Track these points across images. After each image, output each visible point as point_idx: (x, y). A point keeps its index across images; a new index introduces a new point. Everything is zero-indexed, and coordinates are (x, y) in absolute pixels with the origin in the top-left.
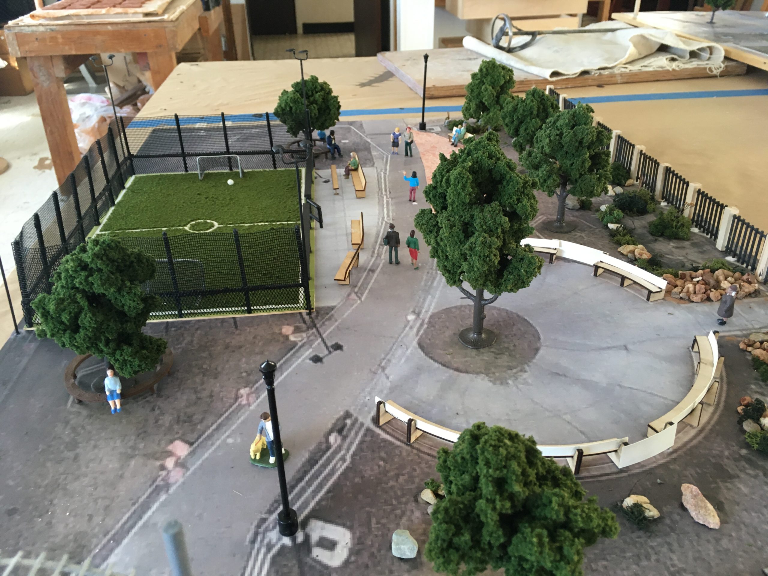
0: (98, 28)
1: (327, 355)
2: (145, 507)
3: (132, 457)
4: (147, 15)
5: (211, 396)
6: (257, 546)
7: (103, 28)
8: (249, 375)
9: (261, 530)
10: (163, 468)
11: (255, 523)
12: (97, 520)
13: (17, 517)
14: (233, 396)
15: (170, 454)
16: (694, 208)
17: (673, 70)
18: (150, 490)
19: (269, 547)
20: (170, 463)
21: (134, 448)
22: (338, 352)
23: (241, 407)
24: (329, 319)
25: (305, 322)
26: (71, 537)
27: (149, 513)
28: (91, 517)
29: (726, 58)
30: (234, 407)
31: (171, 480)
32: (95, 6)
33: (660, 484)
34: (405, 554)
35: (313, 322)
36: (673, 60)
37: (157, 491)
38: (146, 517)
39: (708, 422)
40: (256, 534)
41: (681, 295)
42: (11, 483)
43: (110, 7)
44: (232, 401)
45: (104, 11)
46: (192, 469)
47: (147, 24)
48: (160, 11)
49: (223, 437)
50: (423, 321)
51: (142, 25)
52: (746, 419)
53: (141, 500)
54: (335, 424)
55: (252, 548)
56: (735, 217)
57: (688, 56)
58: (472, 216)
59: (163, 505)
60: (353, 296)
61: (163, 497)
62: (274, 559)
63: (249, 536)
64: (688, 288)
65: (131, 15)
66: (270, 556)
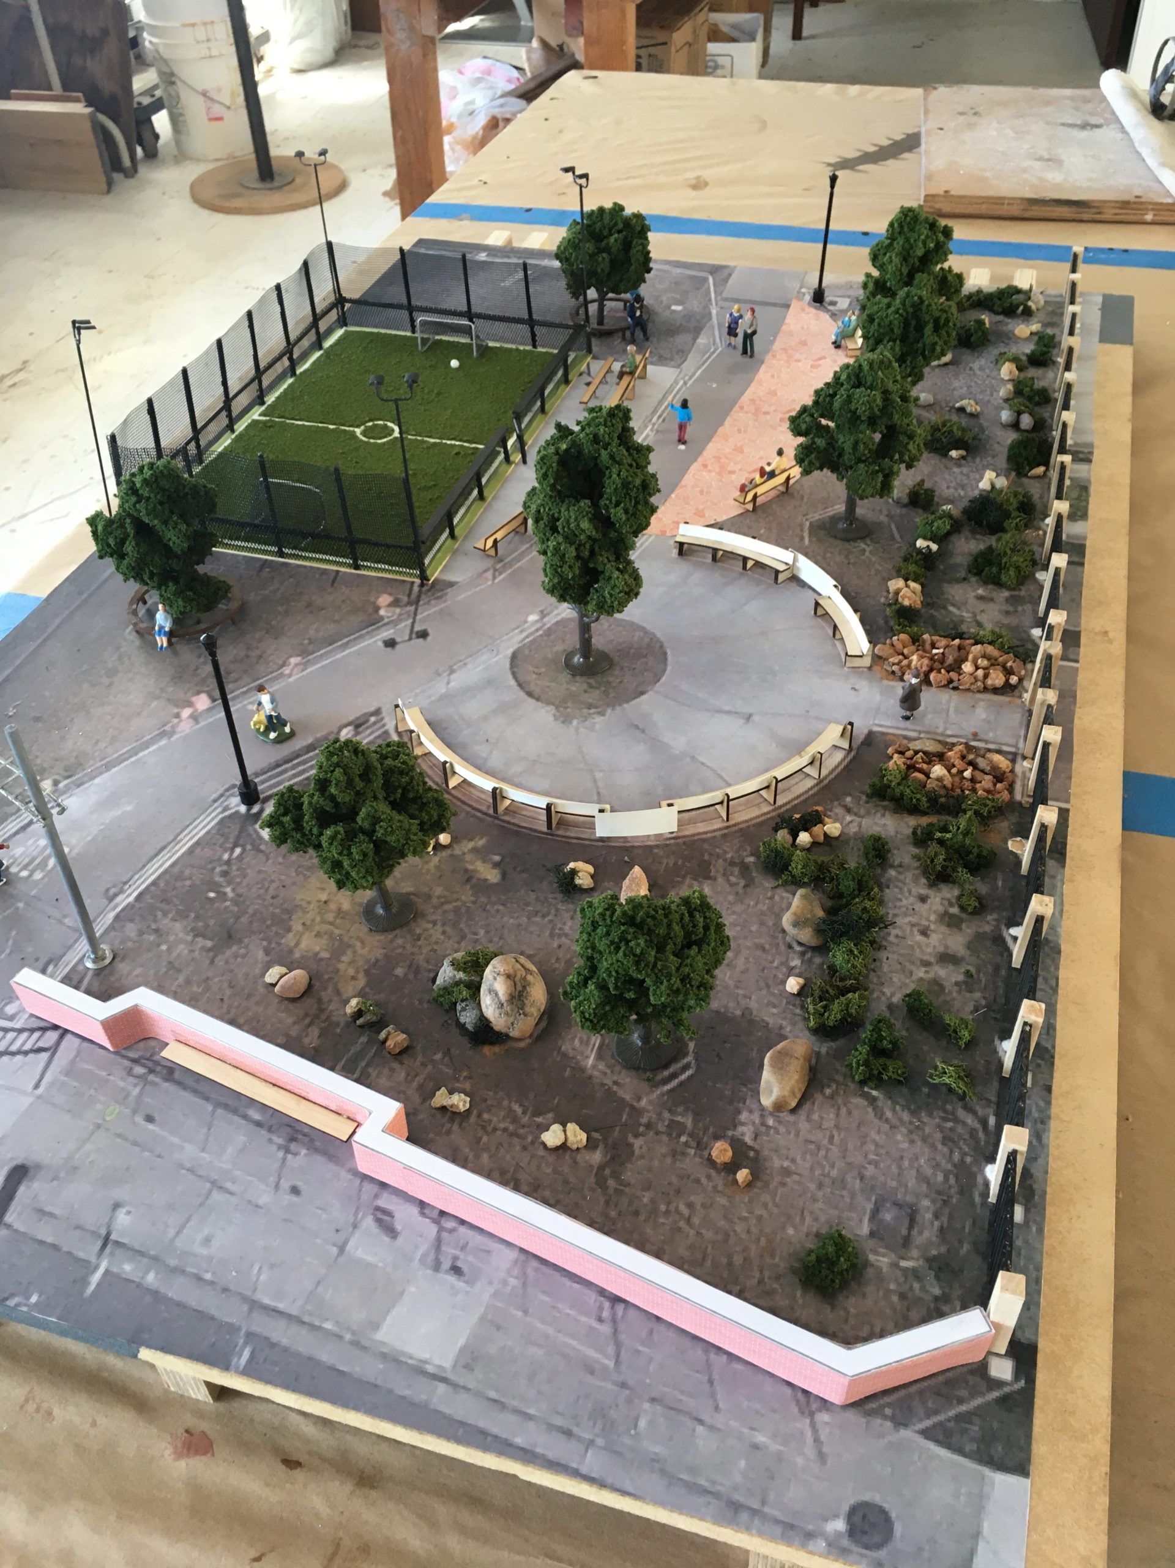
1: (405, 641)
2: (146, 745)
3: (157, 698)
5: (260, 657)
6: (216, 805)
8: (310, 643)
9: (228, 794)
10: (177, 716)
11: (226, 786)
12: (102, 745)
13: (40, 725)
14: (281, 662)
15: (190, 704)
18: (156, 732)
19: (226, 809)
20: (186, 712)
21: (162, 690)
22: (421, 640)
23: (282, 675)
24: (438, 598)
25: (409, 595)
26: (75, 754)
27: (146, 752)
28: (97, 742)
30: (275, 674)
31: (179, 729)
33: (626, 862)
35: (419, 597)
37: (163, 734)
38: (141, 755)
40: (222, 796)
41: (894, 668)
42: (47, 693)
44: (276, 667)
46: (202, 724)
49: (245, 702)
50: (544, 625)
53: (145, 739)
54: (358, 718)
55: (211, 806)
59: (160, 748)
60: (489, 574)
61: (163, 742)
62: (223, 819)
63: (214, 796)
66: (221, 816)
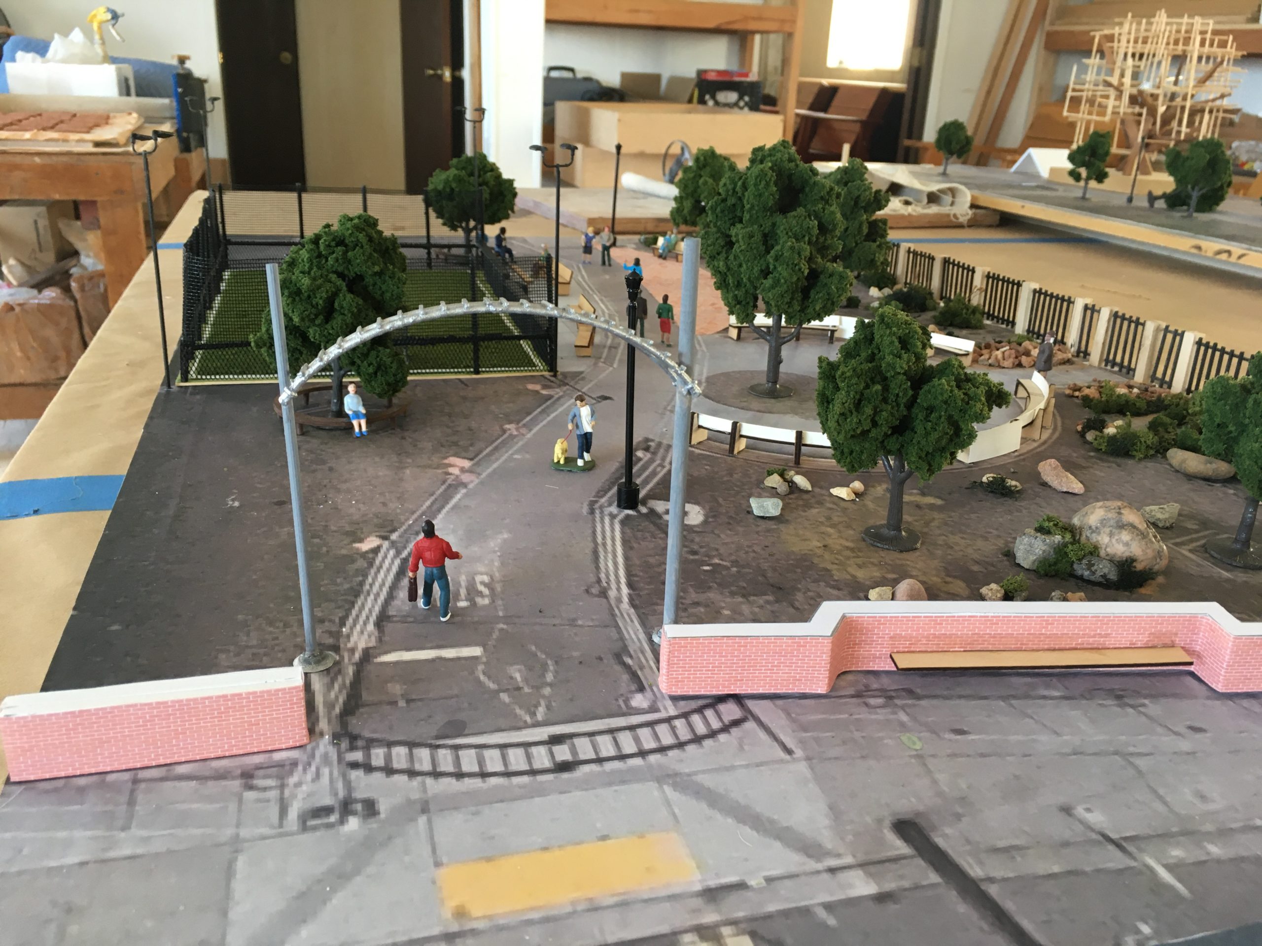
0: (18, 159)
2: (447, 496)
4: (97, 144)
6: (597, 517)
7: (27, 160)
9: (595, 507)
10: (448, 473)
11: (586, 503)
14: (498, 429)
15: (450, 465)
16: (983, 294)
17: (910, 215)
18: (443, 487)
19: (613, 516)
20: (454, 471)
22: (609, 401)
23: (513, 436)
24: (583, 379)
25: (552, 381)
27: (455, 500)
29: (973, 206)
30: (506, 436)
31: (465, 482)
32: (14, 127)
33: (1014, 472)
34: (768, 512)
35: (562, 381)
36: (907, 203)
37: (454, 487)
39: (1050, 438)
40: (592, 510)
41: (990, 361)
43: (39, 130)
44: (501, 432)
45: (27, 135)
46: (484, 475)
47: (101, 158)
48: (122, 141)
49: (507, 455)
51: (92, 157)
52: (1089, 430)
53: (438, 493)
56: (1035, 291)
57: (925, 200)
58: (774, 225)
59: (466, 496)
60: (601, 364)
61: (463, 491)
62: (623, 522)
63: (585, 510)
64: (997, 356)
65: (74, 143)
66: (617, 521)
